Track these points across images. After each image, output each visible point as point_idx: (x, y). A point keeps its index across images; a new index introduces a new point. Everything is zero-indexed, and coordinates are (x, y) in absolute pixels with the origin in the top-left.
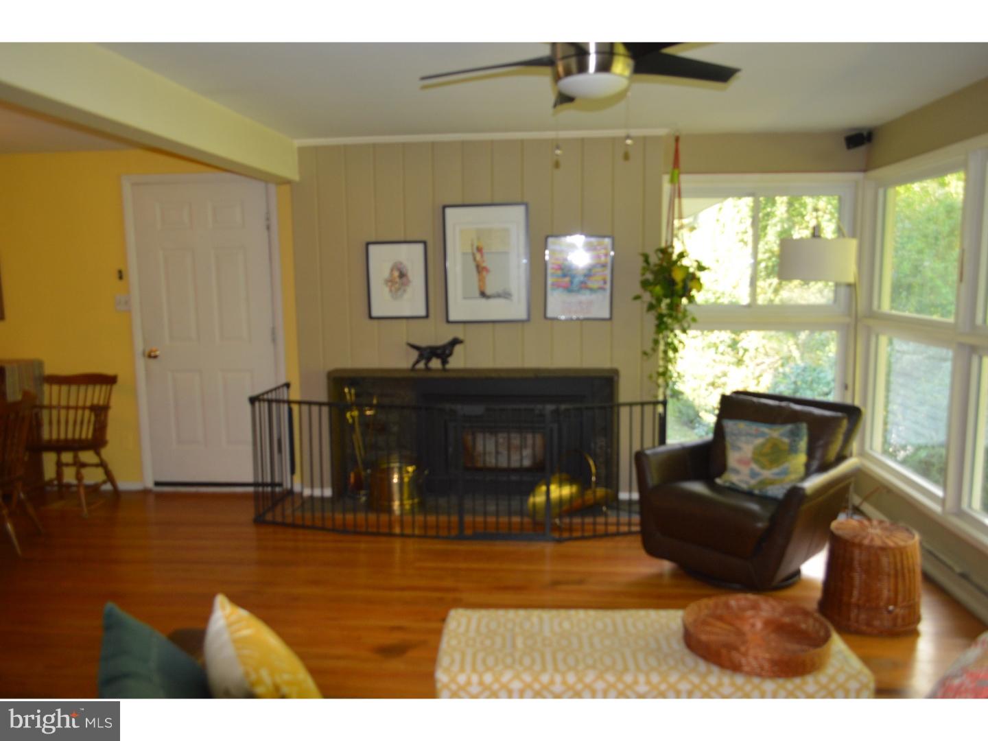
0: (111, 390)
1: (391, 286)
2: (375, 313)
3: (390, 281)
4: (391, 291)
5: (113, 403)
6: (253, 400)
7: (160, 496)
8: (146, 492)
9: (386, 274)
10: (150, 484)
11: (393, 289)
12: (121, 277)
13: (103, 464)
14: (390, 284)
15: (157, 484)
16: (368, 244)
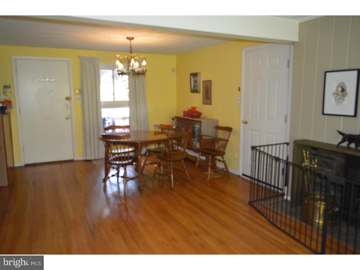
0: (230, 134)
1: (336, 96)
2: (325, 112)
3: (336, 94)
4: (336, 99)
5: (230, 139)
6: (253, 148)
7: (243, 179)
8: (239, 176)
9: (334, 89)
10: (241, 174)
11: (337, 98)
12: (239, 90)
13: (224, 162)
14: (335, 95)
15: (243, 175)
16: (326, 72)
